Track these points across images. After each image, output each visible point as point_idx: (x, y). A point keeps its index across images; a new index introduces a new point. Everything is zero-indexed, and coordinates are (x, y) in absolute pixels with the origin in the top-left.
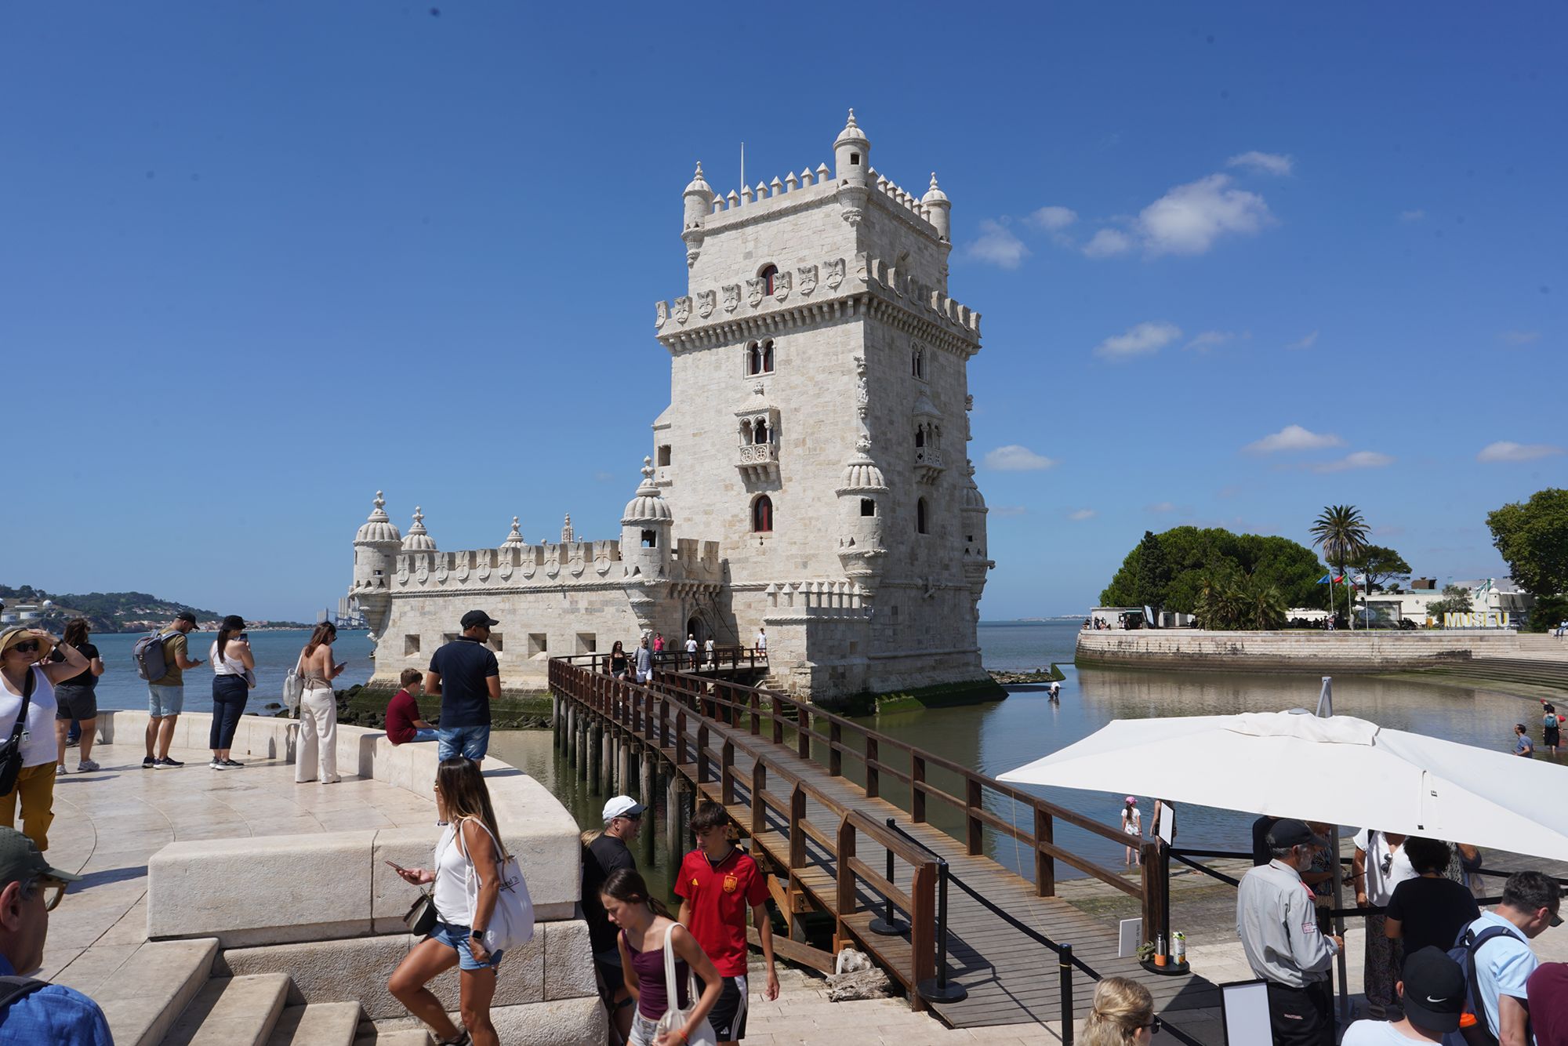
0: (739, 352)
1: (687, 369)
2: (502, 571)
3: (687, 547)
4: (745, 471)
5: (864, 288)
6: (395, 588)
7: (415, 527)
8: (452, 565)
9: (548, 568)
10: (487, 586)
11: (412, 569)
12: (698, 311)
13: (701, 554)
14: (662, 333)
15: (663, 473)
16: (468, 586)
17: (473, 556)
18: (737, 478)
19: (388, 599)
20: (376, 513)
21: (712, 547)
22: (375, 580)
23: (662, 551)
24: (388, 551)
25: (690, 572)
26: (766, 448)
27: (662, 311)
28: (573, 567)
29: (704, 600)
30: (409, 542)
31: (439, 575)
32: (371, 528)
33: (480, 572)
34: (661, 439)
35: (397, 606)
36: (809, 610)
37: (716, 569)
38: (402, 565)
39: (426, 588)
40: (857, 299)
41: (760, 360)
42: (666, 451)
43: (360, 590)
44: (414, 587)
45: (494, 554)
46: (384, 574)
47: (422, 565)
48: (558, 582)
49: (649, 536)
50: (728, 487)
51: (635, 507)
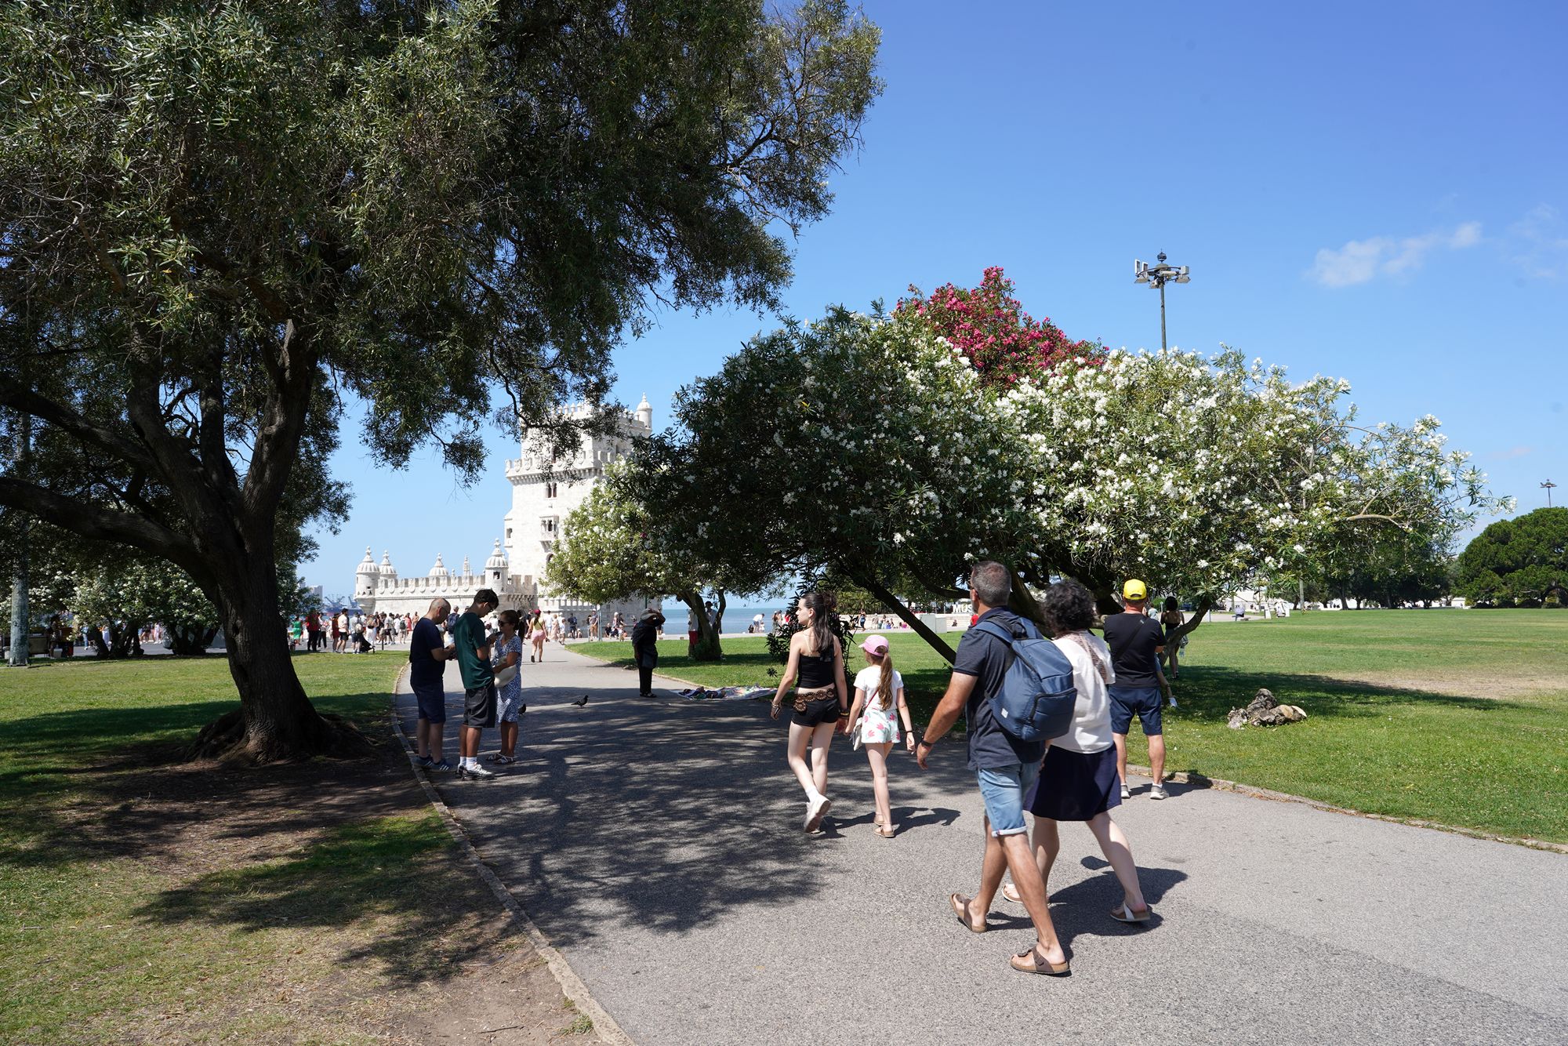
0: (542, 487)
1: (521, 492)
2: (432, 588)
3: (515, 579)
4: (543, 543)
5: (592, 466)
6: (377, 595)
7: (385, 561)
8: (406, 584)
9: (453, 587)
10: (424, 595)
11: (386, 586)
12: (525, 467)
13: (523, 580)
14: (508, 475)
15: (507, 542)
16: (414, 595)
17: (417, 580)
18: (541, 546)
19: (374, 601)
20: (367, 558)
21: (528, 578)
22: (368, 591)
23: (503, 581)
24: (374, 576)
25: (517, 590)
26: (552, 533)
27: (508, 464)
28: (464, 587)
29: (525, 602)
30: (383, 570)
31: (400, 589)
32: (365, 566)
33: (421, 588)
34: (508, 525)
35: (378, 604)
36: (560, 607)
37: (530, 587)
38: (381, 585)
39: (394, 595)
40: (590, 470)
41: (551, 492)
42: (510, 531)
43: (360, 596)
44: (387, 595)
45: (427, 580)
46: (371, 589)
47: (391, 584)
48: (457, 594)
49: (497, 574)
50: (537, 550)
51: (492, 561)
